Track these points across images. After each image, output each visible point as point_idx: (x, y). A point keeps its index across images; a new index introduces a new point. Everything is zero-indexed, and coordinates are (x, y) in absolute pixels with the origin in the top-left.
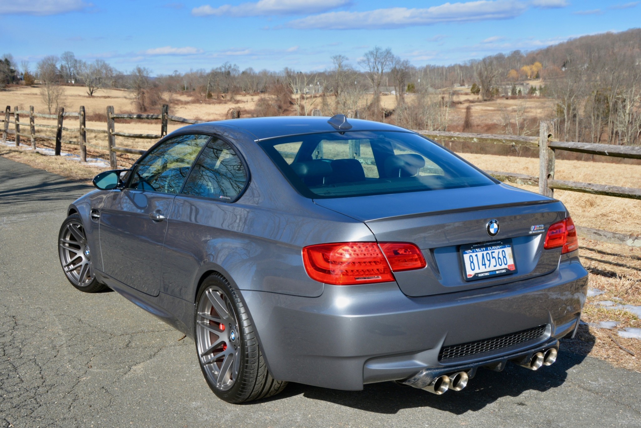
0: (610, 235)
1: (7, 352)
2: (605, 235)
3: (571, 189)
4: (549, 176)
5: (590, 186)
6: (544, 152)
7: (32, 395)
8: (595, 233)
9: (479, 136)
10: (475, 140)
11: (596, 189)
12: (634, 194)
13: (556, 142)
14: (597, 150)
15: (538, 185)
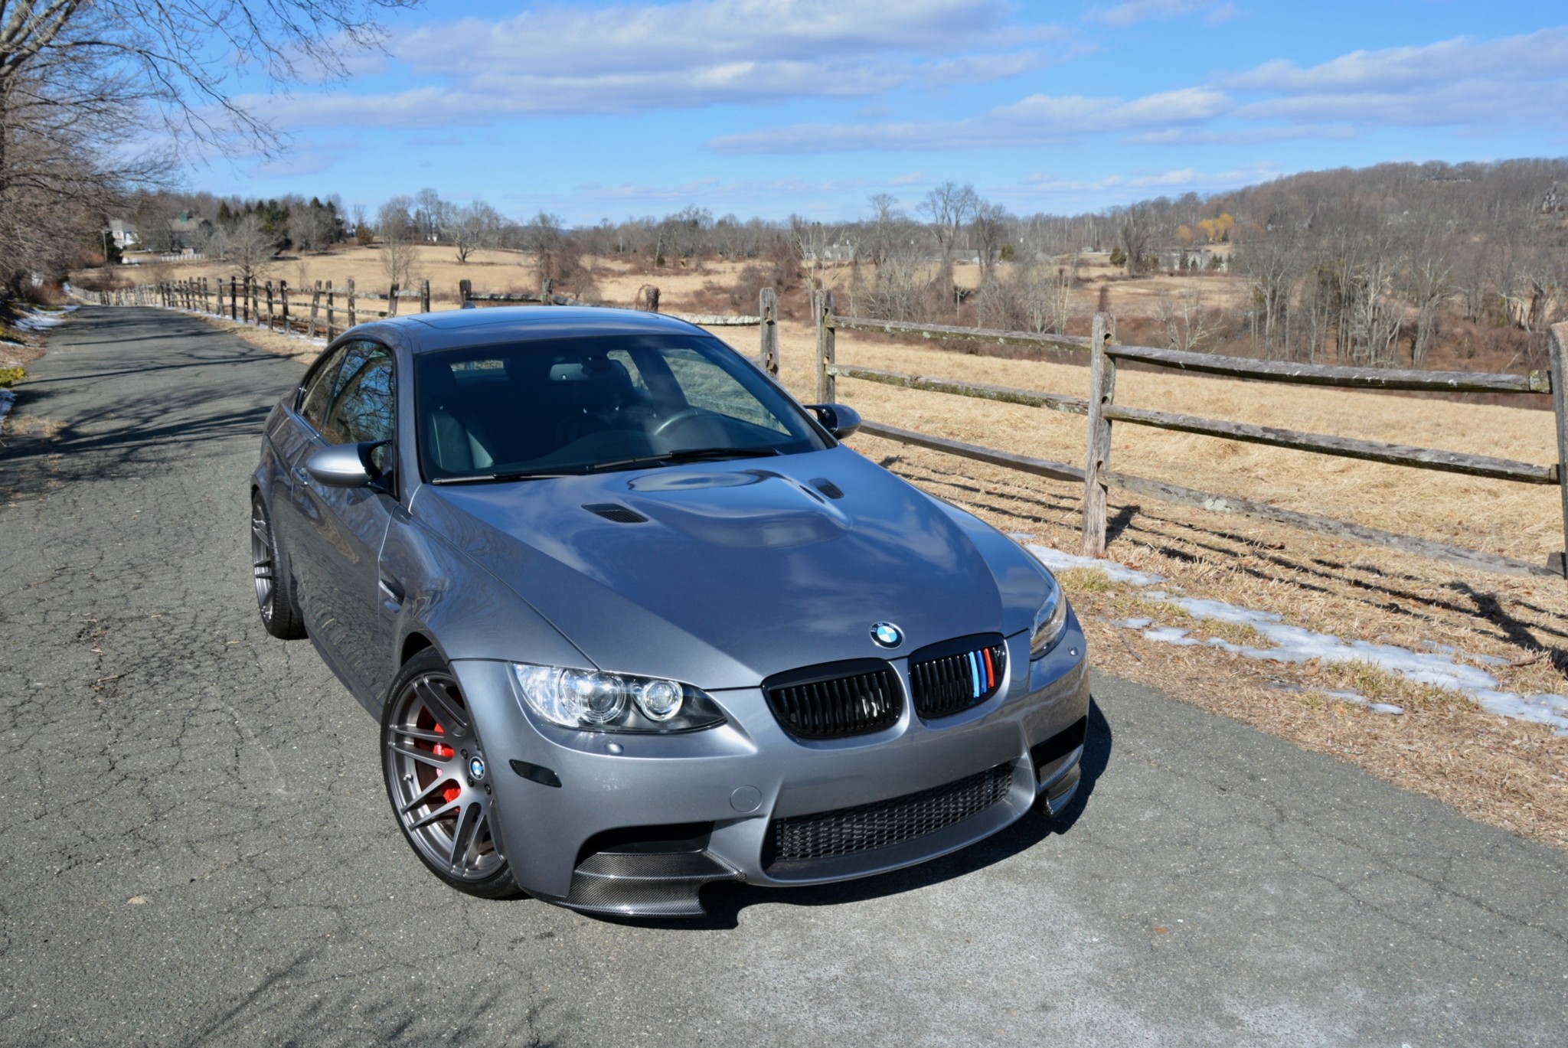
0: (1183, 493)
1: (249, 636)
2: (1176, 494)
3: (1133, 421)
4: (1104, 400)
5: (1158, 417)
6: (1098, 360)
7: (271, 688)
8: (1164, 489)
9: (1007, 335)
10: (1001, 340)
11: (1166, 421)
12: (1216, 429)
13: (1117, 347)
14: (1169, 360)
15: (1086, 414)
